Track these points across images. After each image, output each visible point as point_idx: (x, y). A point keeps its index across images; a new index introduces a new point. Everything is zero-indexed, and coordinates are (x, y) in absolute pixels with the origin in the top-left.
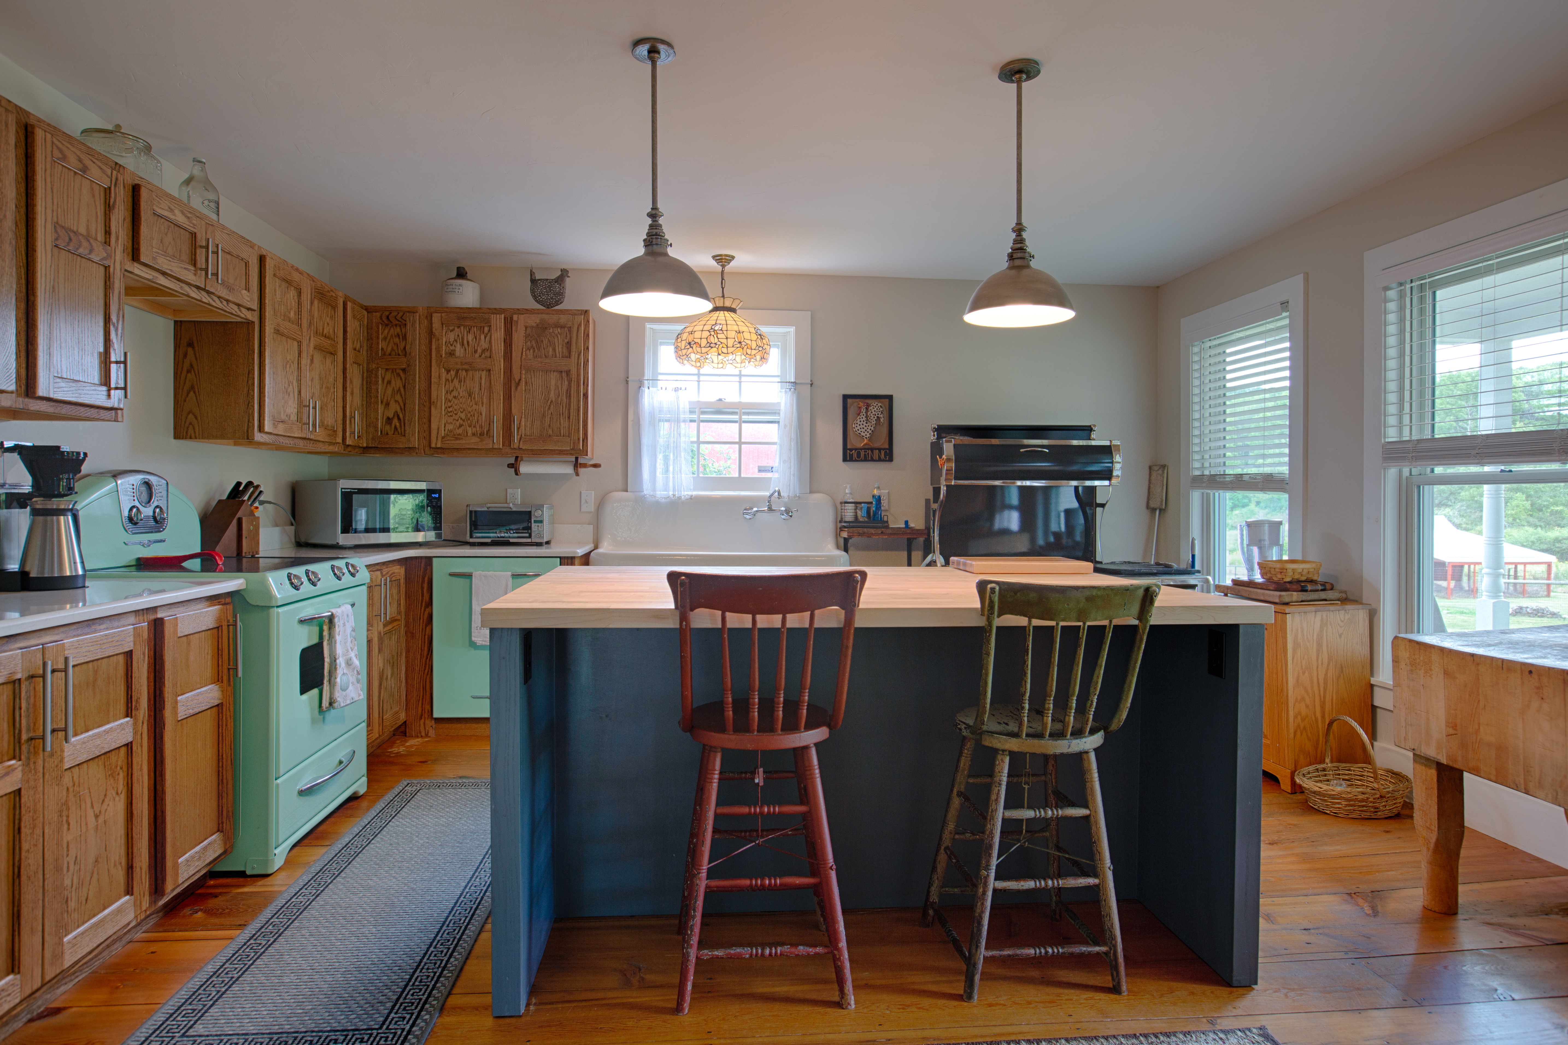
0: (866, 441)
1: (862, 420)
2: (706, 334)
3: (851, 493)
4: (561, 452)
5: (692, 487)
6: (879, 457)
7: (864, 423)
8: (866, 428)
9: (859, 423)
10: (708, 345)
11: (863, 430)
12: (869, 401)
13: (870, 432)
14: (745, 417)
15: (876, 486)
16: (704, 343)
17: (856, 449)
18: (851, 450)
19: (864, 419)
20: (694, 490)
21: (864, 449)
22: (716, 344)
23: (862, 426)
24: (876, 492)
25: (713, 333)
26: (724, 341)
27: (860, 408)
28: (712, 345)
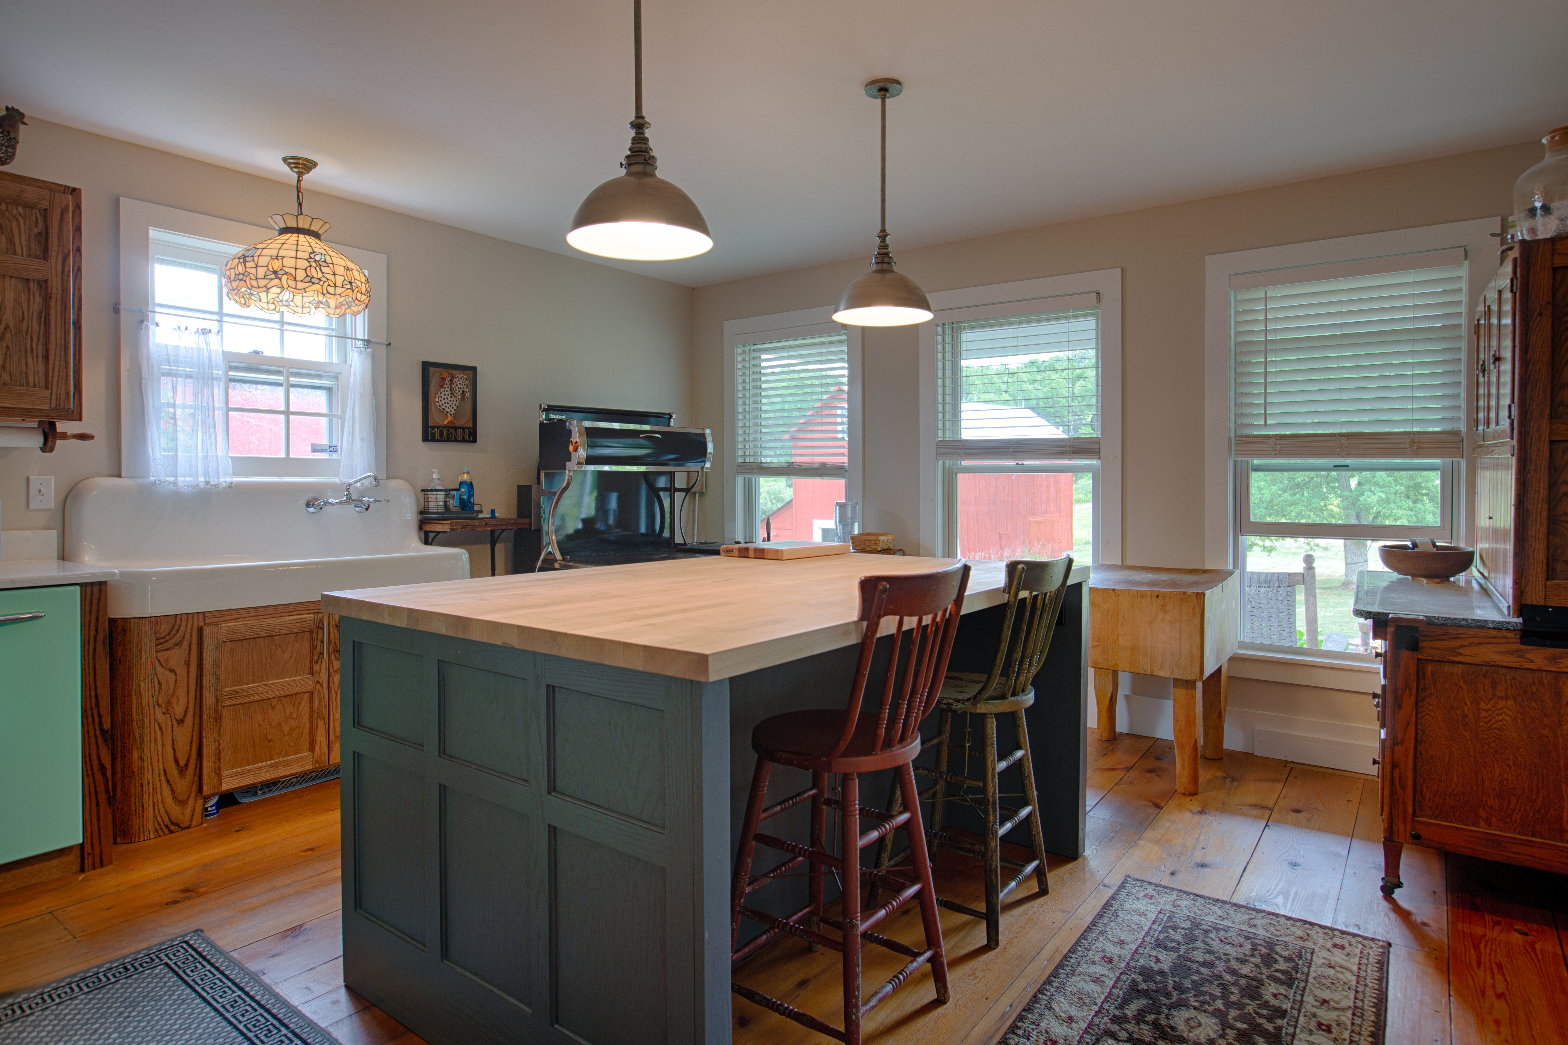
0: (450, 418)
1: (446, 393)
2: (303, 264)
3: (439, 479)
4: (25, 413)
5: (231, 471)
6: (463, 437)
7: (449, 397)
8: (450, 403)
9: (443, 397)
10: (308, 279)
11: (448, 406)
12: (454, 372)
13: (455, 408)
14: (292, 379)
15: (465, 470)
16: (301, 275)
17: (438, 427)
18: (433, 428)
19: (449, 392)
20: (235, 474)
21: (448, 427)
22: (319, 279)
23: (446, 401)
24: (466, 477)
25: (314, 264)
26: (331, 277)
27: (443, 379)
28: (313, 280)
